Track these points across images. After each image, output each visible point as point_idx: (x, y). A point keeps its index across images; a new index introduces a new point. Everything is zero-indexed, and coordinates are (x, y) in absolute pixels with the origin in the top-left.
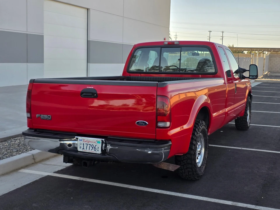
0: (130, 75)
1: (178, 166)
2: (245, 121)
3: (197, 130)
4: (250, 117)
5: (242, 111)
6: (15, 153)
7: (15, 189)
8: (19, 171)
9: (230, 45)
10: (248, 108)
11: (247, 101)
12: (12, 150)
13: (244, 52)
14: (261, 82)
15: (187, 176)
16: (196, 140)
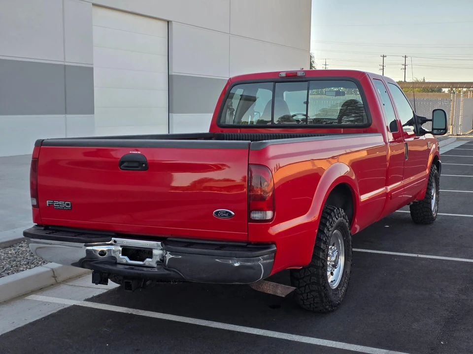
0: (222, 131)
1: (293, 289)
2: (428, 208)
3: (328, 224)
4: (437, 200)
5: (421, 191)
6: (25, 266)
7: (12, 329)
8: (26, 298)
9: (418, 79)
10: (434, 185)
11: (430, 173)
12: (20, 261)
13: (444, 90)
14: (468, 140)
15: (312, 305)
16: (325, 243)
